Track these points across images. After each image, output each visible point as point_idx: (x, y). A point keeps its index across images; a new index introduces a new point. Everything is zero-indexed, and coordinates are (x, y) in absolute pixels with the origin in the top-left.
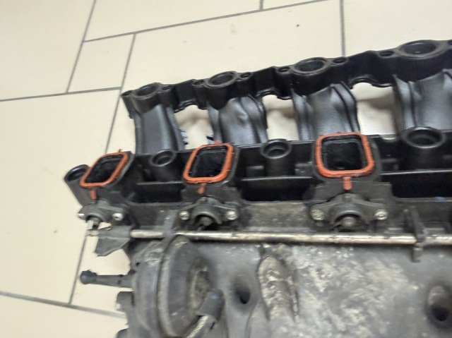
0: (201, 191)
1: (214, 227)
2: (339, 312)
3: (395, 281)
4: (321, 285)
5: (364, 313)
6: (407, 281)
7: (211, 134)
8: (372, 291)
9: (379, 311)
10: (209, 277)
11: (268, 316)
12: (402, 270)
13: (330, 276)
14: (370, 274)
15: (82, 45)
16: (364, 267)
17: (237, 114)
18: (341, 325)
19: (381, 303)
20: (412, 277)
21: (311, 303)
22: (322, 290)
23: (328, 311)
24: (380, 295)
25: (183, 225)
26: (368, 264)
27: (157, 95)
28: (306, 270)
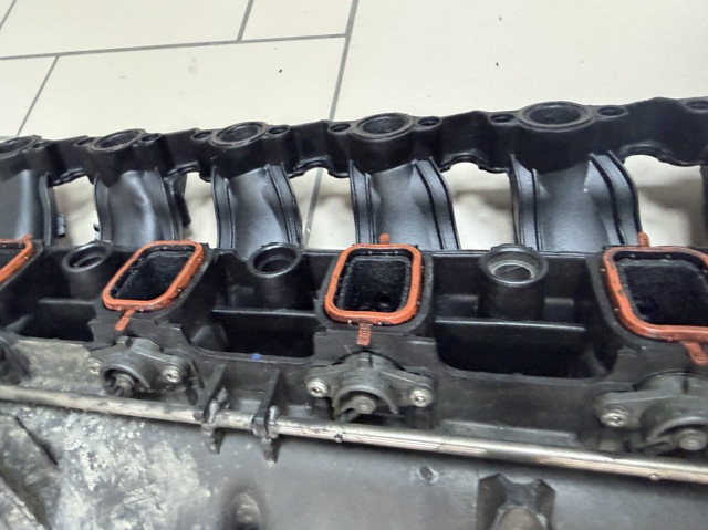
2: (106, 525)
3: (184, 482)
4: (91, 478)
6: (197, 481)
7: (98, 223)
8: (154, 494)
9: (156, 527)
12: (194, 465)
13: (104, 466)
14: (155, 467)
16: (148, 454)
17: (132, 196)
19: (162, 515)
20: (205, 475)
21: (74, 506)
22: (91, 488)
23: (94, 521)
24: (162, 502)
26: (155, 451)
27: (21, 156)
28: (74, 454)
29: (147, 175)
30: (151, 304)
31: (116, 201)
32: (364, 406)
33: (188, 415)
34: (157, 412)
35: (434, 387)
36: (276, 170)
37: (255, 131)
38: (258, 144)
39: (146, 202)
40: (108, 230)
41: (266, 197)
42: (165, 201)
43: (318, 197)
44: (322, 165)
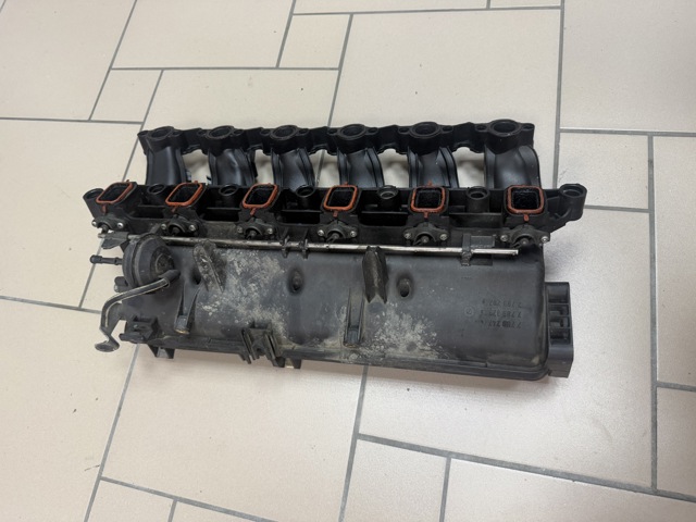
0: (173, 210)
1: (181, 234)
2: (246, 286)
3: (275, 268)
4: (239, 271)
5: (258, 285)
6: (279, 268)
7: (209, 175)
8: (263, 274)
9: (265, 285)
10: (173, 263)
11: (207, 287)
12: (278, 262)
13: (244, 266)
14: (264, 264)
15: (108, 72)
16: (261, 260)
17: (230, 162)
18: (245, 293)
19: (267, 280)
20: (282, 265)
21: (232, 281)
22: (239, 274)
23: (241, 285)
24: (267, 276)
25: (162, 232)
26: (263, 259)
27: (167, 138)
28: (232, 262)
29: (236, 151)
30: (262, 206)
31: (220, 164)
32: (336, 236)
33: (278, 244)
34: (266, 244)
35: (358, 231)
36: (302, 151)
37: (292, 131)
38: (294, 138)
39: (237, 165)
40: (215, 178)
41: (298, 163)
42: (246, 165)
43: (323, 164)
44: (324, 148)
